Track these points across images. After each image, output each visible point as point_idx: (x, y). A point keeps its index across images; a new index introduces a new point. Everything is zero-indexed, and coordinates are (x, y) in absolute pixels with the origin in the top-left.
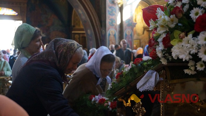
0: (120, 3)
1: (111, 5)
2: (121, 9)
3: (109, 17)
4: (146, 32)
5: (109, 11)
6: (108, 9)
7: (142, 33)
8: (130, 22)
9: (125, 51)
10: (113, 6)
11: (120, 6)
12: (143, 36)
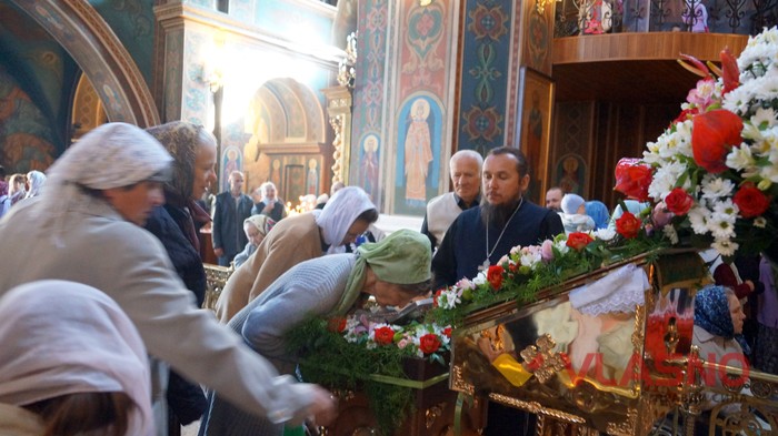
0: (215, 84)
1: (193, 85)
2: (217, 98)
3: (188, 114)
4: (262, 156)
5: (188, 98)
6: (185, 93)
7: (254, 159)
8: (238, 131)
9: (238, 199)
10: (200, 88)
11: (215, 89)
12: (255, 164)
